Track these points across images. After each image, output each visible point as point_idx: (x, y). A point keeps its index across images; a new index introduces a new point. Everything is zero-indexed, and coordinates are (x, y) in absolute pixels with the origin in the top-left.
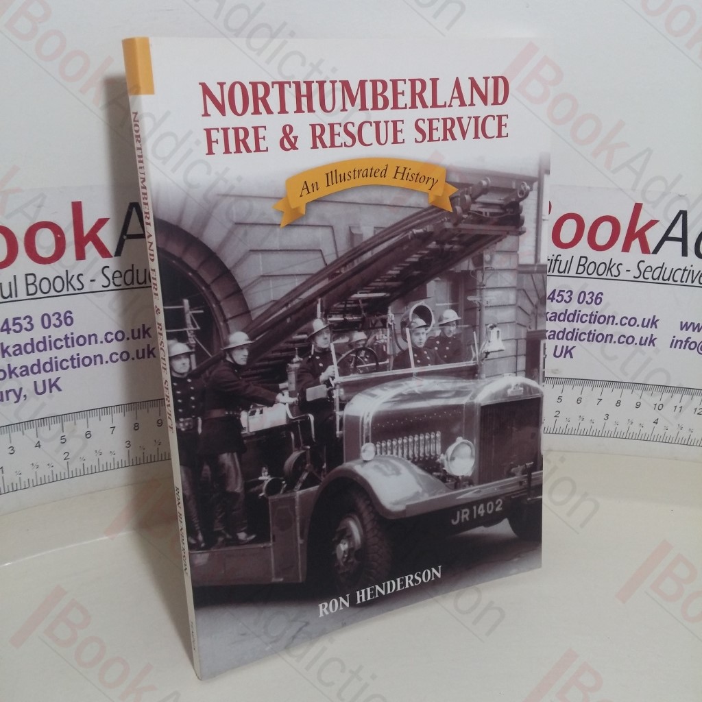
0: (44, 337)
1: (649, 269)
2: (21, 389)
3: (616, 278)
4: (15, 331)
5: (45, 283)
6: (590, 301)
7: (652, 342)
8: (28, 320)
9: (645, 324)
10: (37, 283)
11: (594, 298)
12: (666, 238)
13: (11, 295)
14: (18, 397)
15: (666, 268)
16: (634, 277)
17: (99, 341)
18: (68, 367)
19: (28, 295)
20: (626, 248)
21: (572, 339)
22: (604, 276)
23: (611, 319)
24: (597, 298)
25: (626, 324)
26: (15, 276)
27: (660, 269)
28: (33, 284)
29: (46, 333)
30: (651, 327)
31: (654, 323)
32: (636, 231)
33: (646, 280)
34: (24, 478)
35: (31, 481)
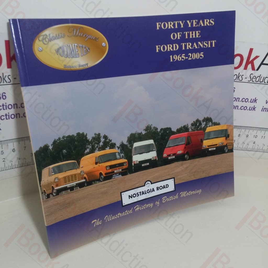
1: (254, 77)
3: (241, 81)
7: (254, 109)
9: (252, 101)
12: (262, 64)
15: (261, 77)
16: (248, 81)
17: (18, 107)
18: (4, 119)
22: (236, 80)
23: (238, 99)
25: (244, 101)
27: (259, 77)
30: (254, 103)
31: (255, 101)
32: (250, 61)
33: (253, 82)
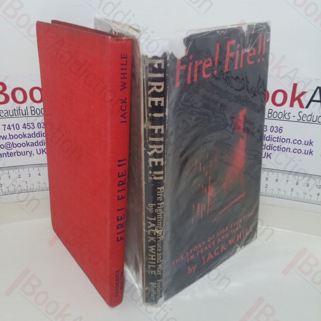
0: (39, 132)
1: (305, 116)
2: (32, 151)
3: (288, 120)
4: (28, 128)
5: (38, 110)
6: (276, 131)
7: (311, 152)
8: (32, 124)
9: (306, 144)
10: (35, 110)
11: (278, 129)
12: (311, 100)
13: (26, 114)
14: (31, 154)
15: (314, 116)
16: (298, 120)
19: (32, 115)
20: (292, 105)
21: (269, 149)
22: (282, 119)
23: (288, 140)
24: (280, 130)
25: (296, 143)
26: (27, 107)
28: (34, 110)
29: (40, 130)
30: (310, 145)
33: (304, 122)
34: (35, 187)
35: (37, 189)
